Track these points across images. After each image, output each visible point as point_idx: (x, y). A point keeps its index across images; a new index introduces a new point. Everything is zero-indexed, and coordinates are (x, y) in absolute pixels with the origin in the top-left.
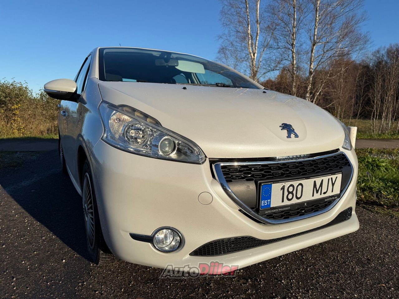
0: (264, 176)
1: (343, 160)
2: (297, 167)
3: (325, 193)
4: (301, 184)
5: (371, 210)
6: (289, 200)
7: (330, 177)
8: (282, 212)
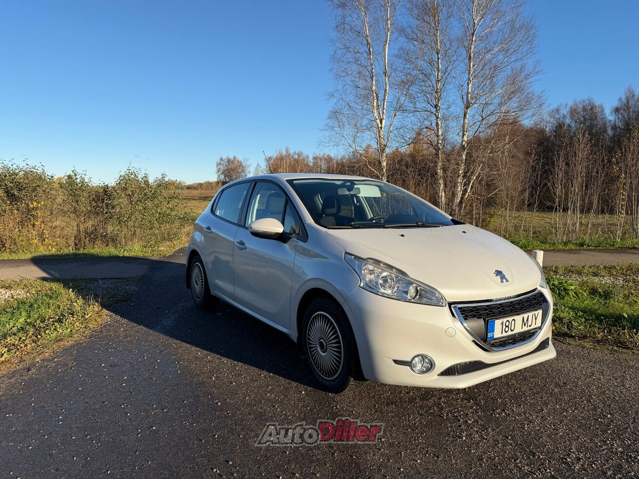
0: (488, 314)
1: (541, 298)
2: (510, 306)
3: (530, 326)
4: (514, 320)
5: (563, 342)
6: (506, 332)
7: (533, 313)
8: (501, 341)
